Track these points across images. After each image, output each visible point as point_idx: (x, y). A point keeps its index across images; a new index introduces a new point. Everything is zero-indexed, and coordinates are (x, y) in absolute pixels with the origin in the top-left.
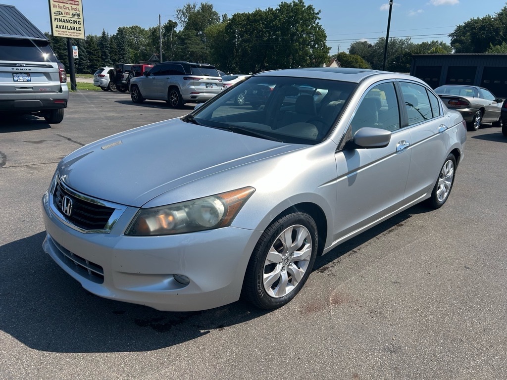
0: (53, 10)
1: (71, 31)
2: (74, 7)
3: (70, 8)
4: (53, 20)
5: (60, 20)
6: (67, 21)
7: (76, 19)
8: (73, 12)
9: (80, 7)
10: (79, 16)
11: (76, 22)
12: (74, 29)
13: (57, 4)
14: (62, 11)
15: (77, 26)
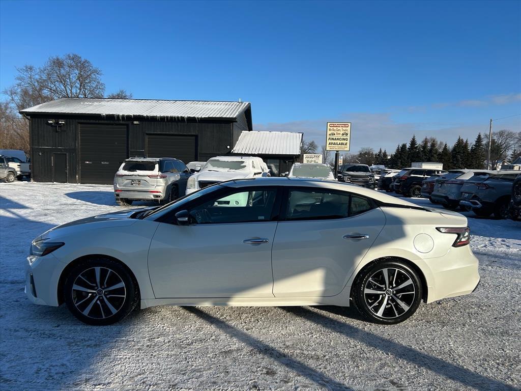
0: (329, 132)
1: (339, 146)
2: (344, 128)
3: (341, 130)
4: (328, 139)
5: (333, 139)
6: (338, 139)
7: (345, 137)
8: (343, 132)
9: (349, 129)
10: (347, 134)
11: (344, 139)
12: (342, 144)
13: (332, 128)
14: (335, 133)
15: (345, 142)
